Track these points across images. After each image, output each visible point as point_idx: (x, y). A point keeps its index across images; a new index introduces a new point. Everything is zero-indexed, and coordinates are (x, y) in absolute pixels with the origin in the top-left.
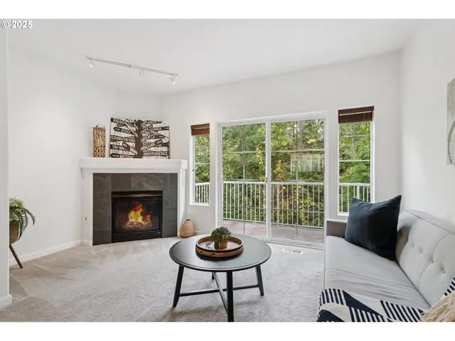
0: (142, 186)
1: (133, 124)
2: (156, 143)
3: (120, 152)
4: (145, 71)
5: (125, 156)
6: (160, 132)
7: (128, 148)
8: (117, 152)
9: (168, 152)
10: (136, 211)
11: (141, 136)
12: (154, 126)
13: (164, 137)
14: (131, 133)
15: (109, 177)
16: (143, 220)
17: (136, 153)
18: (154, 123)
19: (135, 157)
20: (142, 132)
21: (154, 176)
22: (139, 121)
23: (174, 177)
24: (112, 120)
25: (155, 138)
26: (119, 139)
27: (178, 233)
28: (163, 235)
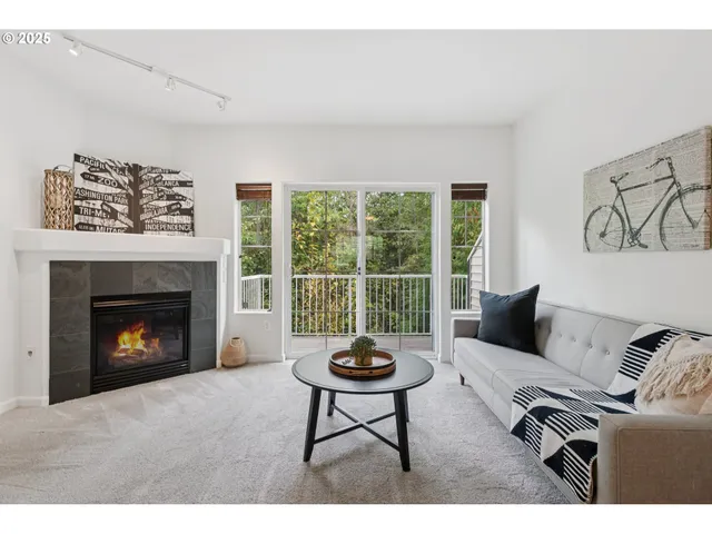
0: (155, 285)
1: (122, 170)
2: (169, 207)
3: (97, 221)
4: (177, 83)
5: (107, 229)
6: (177, 190)
7: (113, 215)
8: (89, 220)
9: (193, 224)
10: (132, 332)
11: (139, 195)
12: (166, 177)
13: (184, 198)
14: (120, 186)
15: (86, 269)
16: (146, 346)
17: (131, 224)
18: (164, 172)
19: (129, 230)
20: (142, 186)
21: (175, 265)
22: (135, 166)
23: (210, 268)
24: (77, 158)
25: (168, 199)
26: (94, 195)
27: (219, 362)
28: (192, 369)
